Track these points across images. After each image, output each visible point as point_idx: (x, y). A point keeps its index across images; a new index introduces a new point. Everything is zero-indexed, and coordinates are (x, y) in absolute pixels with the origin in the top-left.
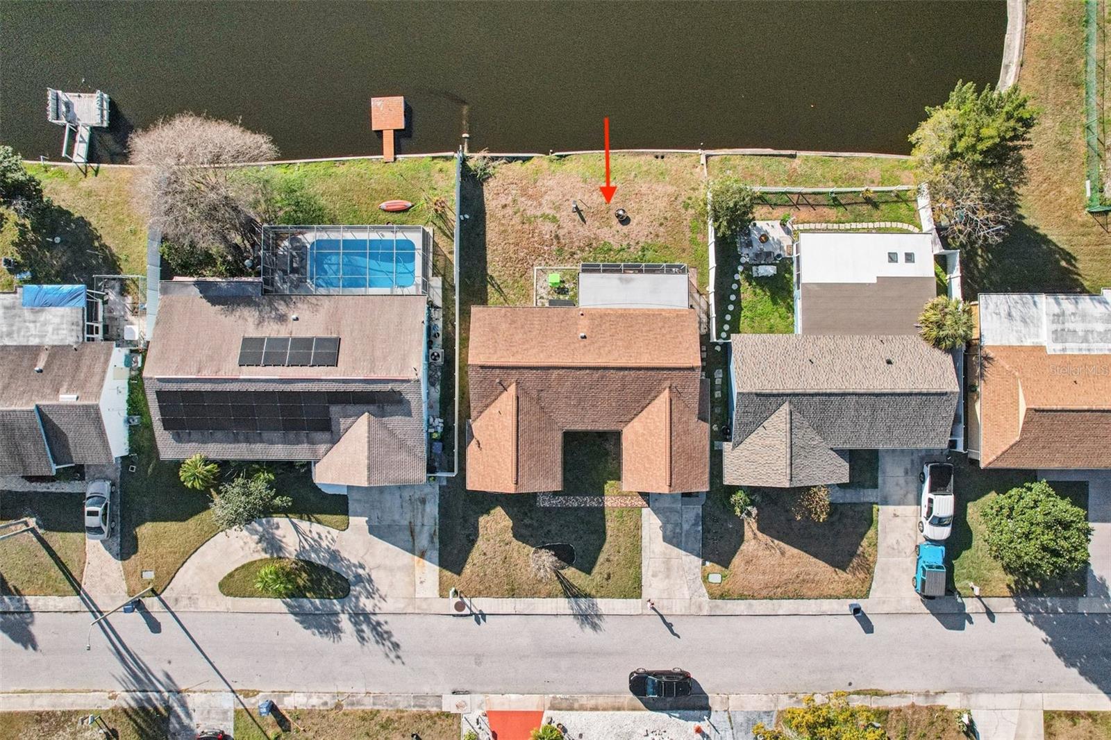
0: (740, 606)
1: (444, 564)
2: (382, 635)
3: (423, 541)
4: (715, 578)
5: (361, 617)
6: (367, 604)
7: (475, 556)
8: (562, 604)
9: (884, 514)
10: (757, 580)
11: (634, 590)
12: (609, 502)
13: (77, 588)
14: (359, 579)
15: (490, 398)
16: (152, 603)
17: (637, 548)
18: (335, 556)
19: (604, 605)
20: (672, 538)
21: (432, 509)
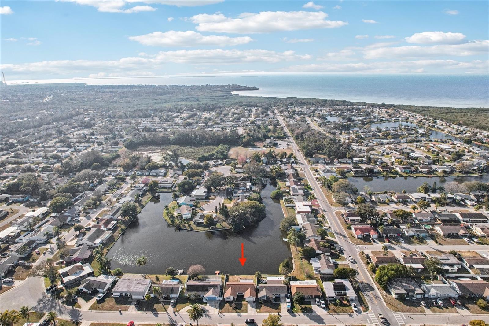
0: (262, 314)
1: (219, 309)
2: (209, 316)
3: (217, 307)
4: (258, 311)
5: (206, 315)
6: (207, 313)
7: (224, 308)
8: (236, 314)
9: (282, 304)
10: (264, 311)
11: (247, 312)
12: (243, 303)
13: (166, 311)
14: (207, 311)
15: (228, 288)
16: (176, 313)
17: (247, 308)
18: (204, 308)
19: (242, 314)
20: (252, 307)
21: (219, 304)
